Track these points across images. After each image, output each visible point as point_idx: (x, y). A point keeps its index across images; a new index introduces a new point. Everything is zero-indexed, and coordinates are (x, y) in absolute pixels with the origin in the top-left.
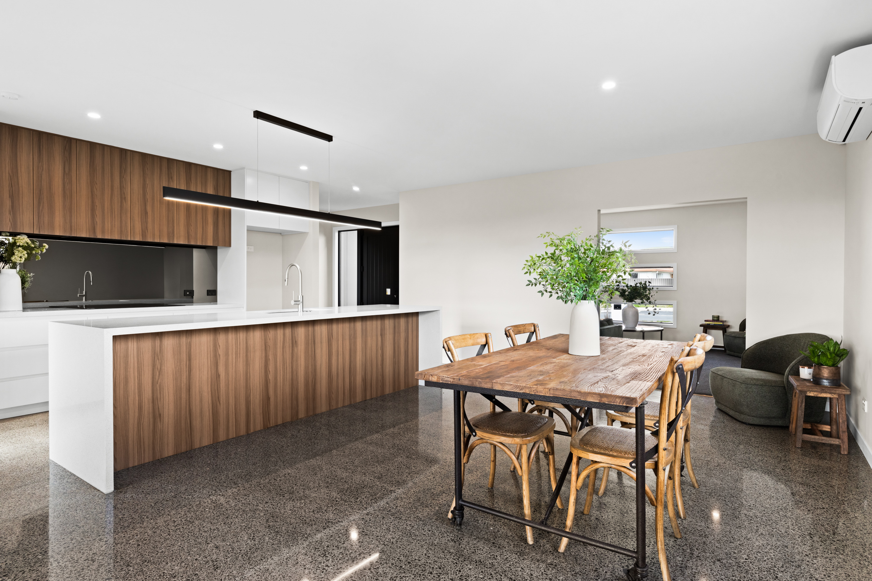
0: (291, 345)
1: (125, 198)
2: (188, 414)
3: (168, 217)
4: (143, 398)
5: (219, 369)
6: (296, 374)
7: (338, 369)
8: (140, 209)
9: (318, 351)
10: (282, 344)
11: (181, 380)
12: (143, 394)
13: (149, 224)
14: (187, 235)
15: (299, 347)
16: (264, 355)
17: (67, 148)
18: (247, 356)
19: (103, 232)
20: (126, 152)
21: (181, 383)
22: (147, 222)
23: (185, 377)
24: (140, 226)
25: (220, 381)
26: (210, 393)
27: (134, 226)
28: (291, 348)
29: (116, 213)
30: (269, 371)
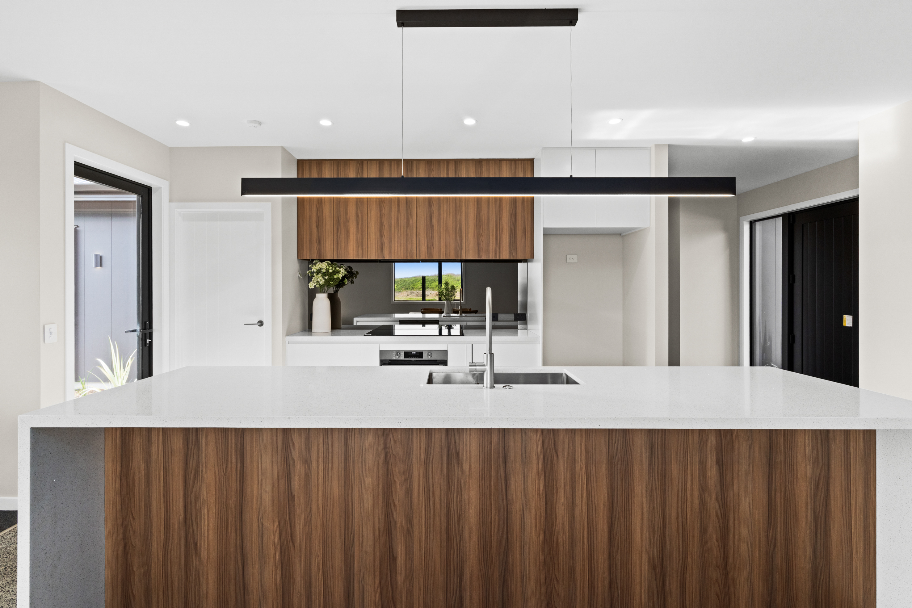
0: (445, 458)
1: (411, 213)
2: (239, 553)
3: (455, 228)
4: (171, 511)
5: (293, 483)
6: (459, 521)
7: (572, 528)
8: (425, 223)
9: (516, 481)
10: (423, 455)
11: (228, 494)
12: (171, 505)
13: (435, 239)
14: (476, 248)
15: (466, 466)
16: (382, 472)
17: (359, 171)
18: (346, 469)
19: (390, 253)
20: (411, 162)
21: (228, 498)
22: (432, 237)
23: (234, 489)
24: (426, 242)
25: (294, 506)
26: (277, 524)
27: (419, 243)
28: (445, 465)
29: (402, 230)
30: (395, 505)
